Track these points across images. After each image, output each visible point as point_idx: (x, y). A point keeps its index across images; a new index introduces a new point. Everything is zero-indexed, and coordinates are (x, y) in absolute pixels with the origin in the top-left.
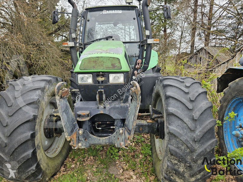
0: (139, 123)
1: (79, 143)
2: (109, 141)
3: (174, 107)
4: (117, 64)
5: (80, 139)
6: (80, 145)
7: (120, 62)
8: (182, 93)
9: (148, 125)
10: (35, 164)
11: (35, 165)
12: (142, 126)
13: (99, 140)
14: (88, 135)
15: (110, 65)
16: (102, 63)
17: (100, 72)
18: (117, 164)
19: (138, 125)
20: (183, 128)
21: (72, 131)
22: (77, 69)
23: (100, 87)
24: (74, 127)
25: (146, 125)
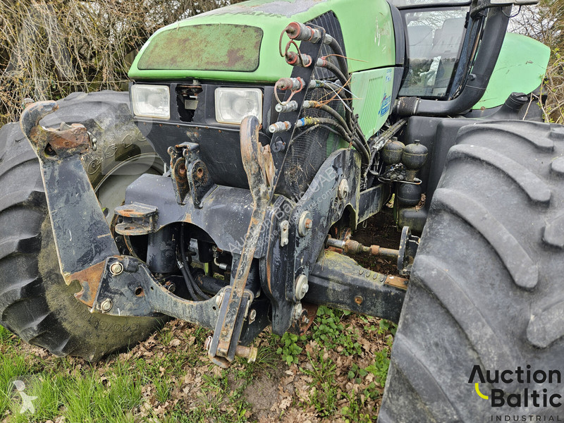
0: (354, 280)
1: (101, 297)
2: (201, 315)
4: (250, 54)
5: (112, 286)
6: (106, 304)
7: (258, 46)
9: (386, 293)
10: (40, 315)
11: (41, 319)
12: (364, 290)
13: (175, 303)
14: (147, 282)
15: (221, 54)
16: (202, 46)
17: (190, 79)
18: (289, 376)
19: (350, 285)
20: (455, 365)
21: (85, 260)
23: (188, 134)
24: (99, 248)
25: (377, 292)
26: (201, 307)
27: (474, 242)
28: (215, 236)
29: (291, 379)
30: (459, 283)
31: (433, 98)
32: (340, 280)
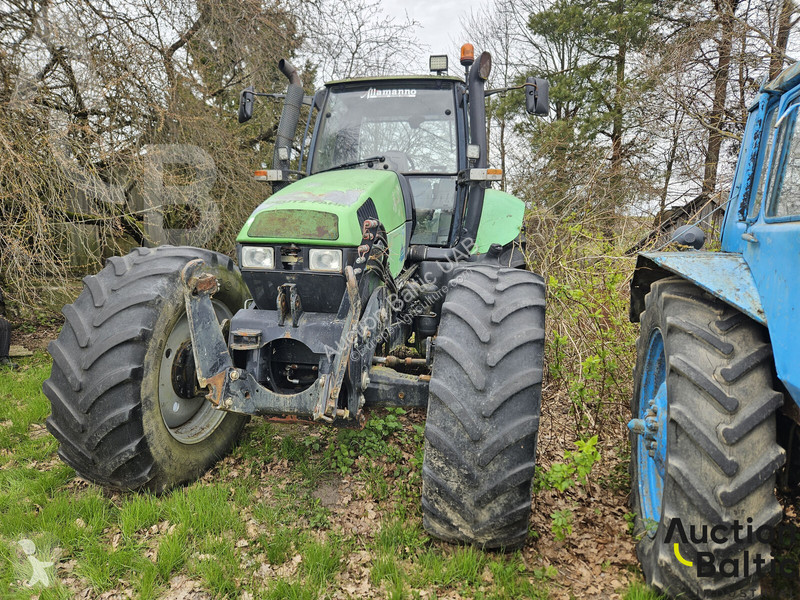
0: (397, 381)
1: (226, 397)
2: (300, 403)
3: (450, 336)
4: (332, 230)
5: (232, 389)
6: (229, 401)
7: (336, 224)
8: (480, 304)
9: (420, 386)
10: (137, 438)
11: (137, 442)
12: (405, 387)
13: (278, 399)
14: (253, 386)
15: (312, 227)
16: (298, 223)
17: (290, 244)
18: (345, 484)
19: (394, 384)
21: (214, 369)
22: (243, 236)
23: (288, 278)
24: (222, 361)
25: (414, 387)
26: (300, 396)
27: (463, 326)
28: (310, 344)
29: (347, 485)
30: (458, 345)
31: (438, 246)
32: (387, 382)
